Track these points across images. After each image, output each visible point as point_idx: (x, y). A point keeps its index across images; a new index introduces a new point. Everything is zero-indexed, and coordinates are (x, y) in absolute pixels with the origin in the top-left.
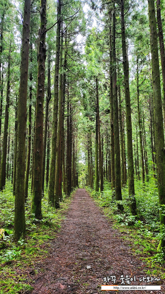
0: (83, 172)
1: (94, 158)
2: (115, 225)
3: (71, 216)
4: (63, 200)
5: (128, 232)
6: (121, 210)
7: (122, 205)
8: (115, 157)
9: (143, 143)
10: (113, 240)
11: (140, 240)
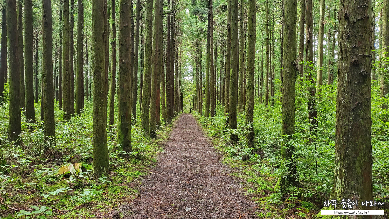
0: (189, 93)
1: (204, 74)
2: (226, 159)
3: (171, 148)
4: (161, 127)
5: (241, 168)
6: (235, 141)
7: (237, 136)
8: (231, 73)
9: (269, 55)
10: (221, 177)
11: (255, 177)
